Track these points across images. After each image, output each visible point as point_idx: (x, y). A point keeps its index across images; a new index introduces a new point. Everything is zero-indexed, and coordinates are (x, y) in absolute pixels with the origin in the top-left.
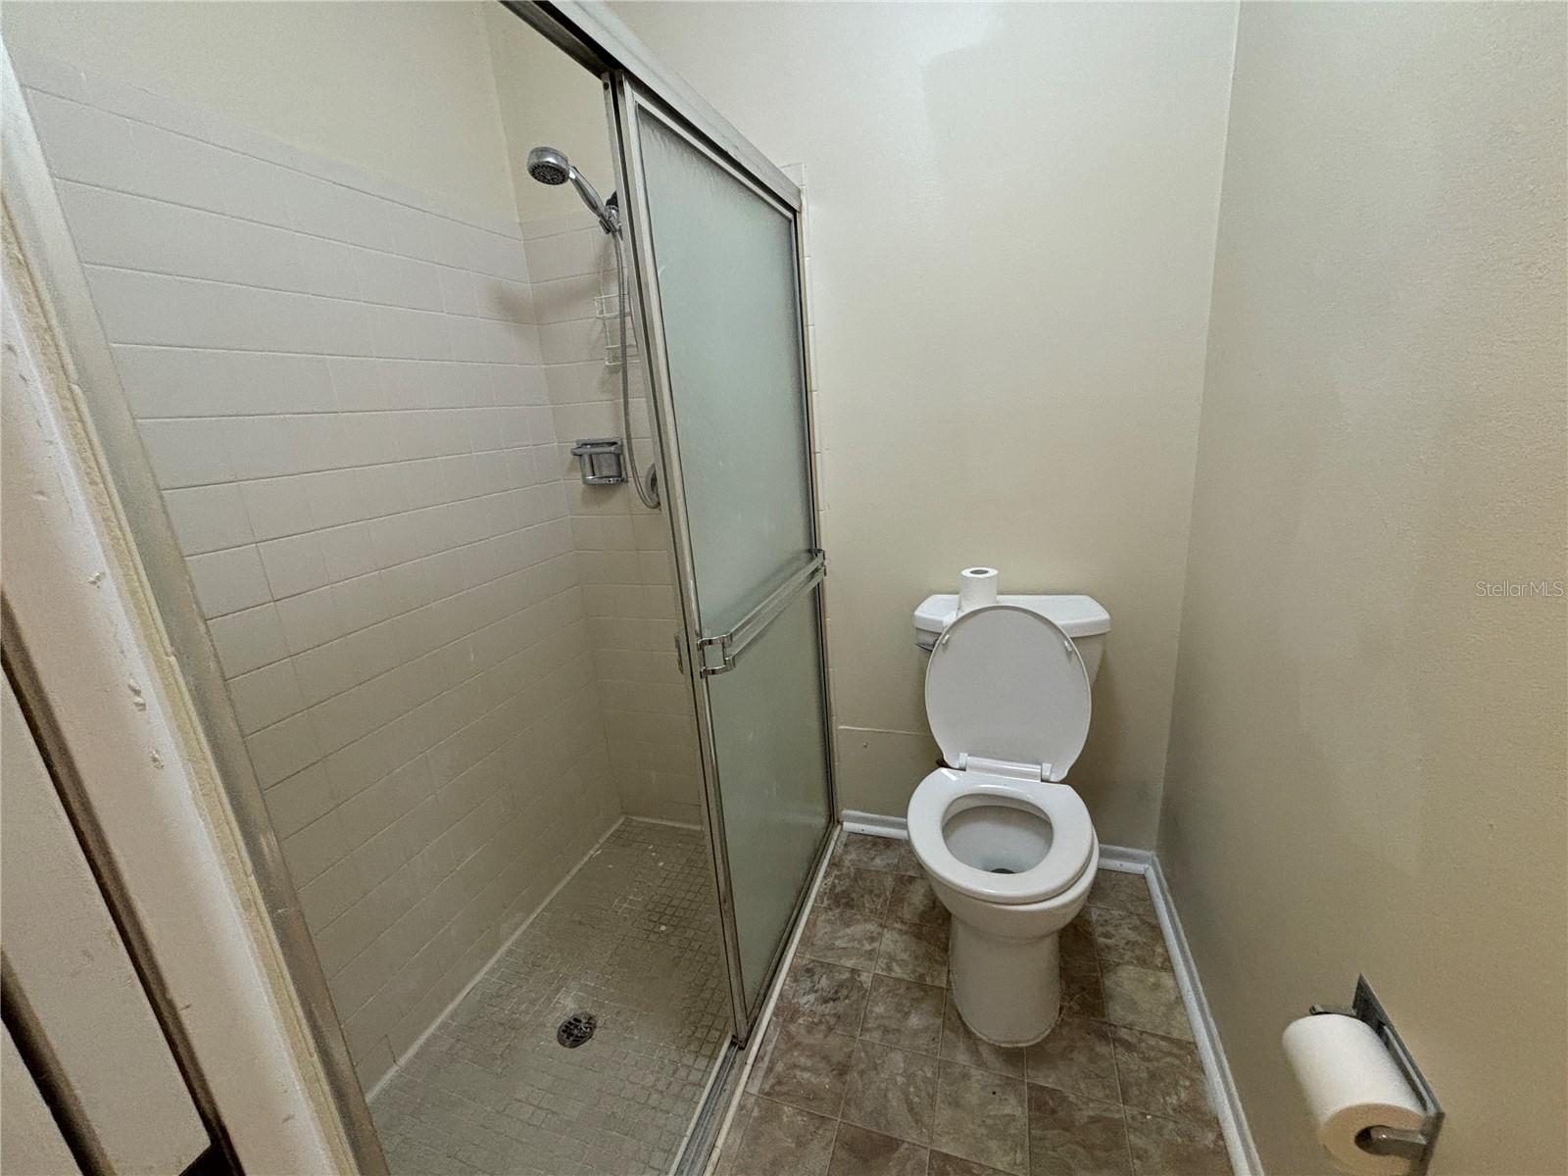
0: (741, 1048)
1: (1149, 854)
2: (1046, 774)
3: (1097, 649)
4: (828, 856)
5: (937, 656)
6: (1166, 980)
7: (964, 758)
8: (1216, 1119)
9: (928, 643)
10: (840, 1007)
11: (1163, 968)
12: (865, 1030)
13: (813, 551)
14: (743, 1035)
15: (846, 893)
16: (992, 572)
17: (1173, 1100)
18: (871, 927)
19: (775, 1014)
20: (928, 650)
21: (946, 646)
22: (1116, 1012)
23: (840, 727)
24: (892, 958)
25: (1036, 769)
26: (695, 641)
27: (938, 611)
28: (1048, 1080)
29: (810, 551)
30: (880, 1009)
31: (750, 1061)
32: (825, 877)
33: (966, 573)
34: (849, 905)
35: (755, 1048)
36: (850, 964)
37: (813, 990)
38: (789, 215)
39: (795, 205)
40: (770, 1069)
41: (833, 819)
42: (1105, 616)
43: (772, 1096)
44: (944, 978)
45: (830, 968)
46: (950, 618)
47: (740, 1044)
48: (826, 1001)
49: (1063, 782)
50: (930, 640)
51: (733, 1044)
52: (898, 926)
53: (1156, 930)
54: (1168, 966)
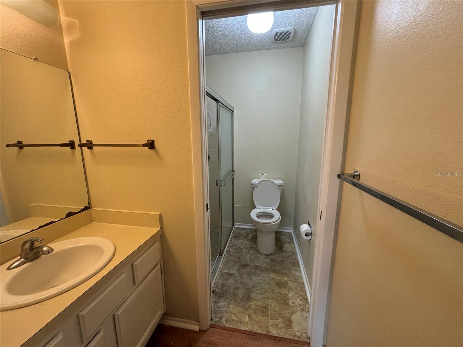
0: (221, 256)
1: (292, 228)
2: (273, 209)
3: (281, 188)
4: (233, 230)
5: (255, 189)
6: (293, 245)
7: (259, 207)
8: (298, 259)
9: (254, 187)
10: (238, 251)
11: (293, 244)
12: (242, 253)
13: (233, 170)
14: (221, 253)
15: (237, 236)
16: (265, 175)
17: (292, 258)
18: (242, 240)
19: (226, 251)
20: (254, 188)
21: (257, 187)
22: (284, 249)
23: (235, 205)
24: (246, 244)
25: (272, 208)
26: (220, 181)
27: (256, 181)
28: (273, 257)
29: (232, 170)
30: (245, 251)
31: (223, 257)
32: (233, 234)
33: (260, 175)
34: (238, 237)
35: (223, 256)
36: (239, 245)
37: (232, 249)
38: (232, 112)
39: (233, 110)
40: (226, 258)
41: (233, 225)
42: (283, 182)
43: (227, 262)
44: (256, 246)
45: (235, 246)
46: (257, 182)
47: (221, 255)
48: (235, 250)
49: (276, 210)
50: (254, 186)
51: (219, 255)
52: (247, 240)
53: (292, 240)
54: (294, 243)
